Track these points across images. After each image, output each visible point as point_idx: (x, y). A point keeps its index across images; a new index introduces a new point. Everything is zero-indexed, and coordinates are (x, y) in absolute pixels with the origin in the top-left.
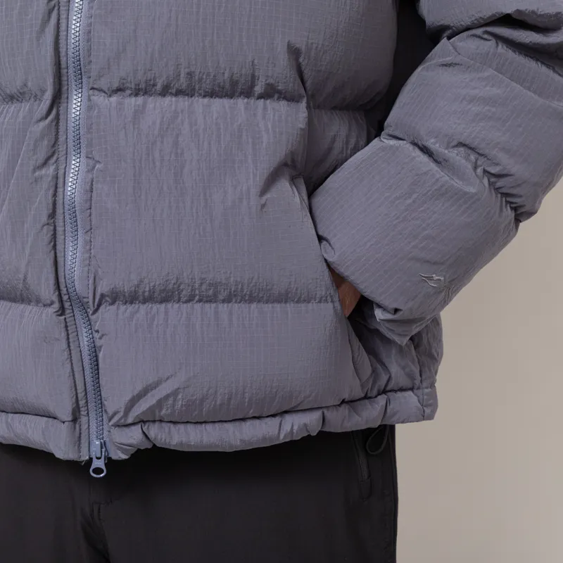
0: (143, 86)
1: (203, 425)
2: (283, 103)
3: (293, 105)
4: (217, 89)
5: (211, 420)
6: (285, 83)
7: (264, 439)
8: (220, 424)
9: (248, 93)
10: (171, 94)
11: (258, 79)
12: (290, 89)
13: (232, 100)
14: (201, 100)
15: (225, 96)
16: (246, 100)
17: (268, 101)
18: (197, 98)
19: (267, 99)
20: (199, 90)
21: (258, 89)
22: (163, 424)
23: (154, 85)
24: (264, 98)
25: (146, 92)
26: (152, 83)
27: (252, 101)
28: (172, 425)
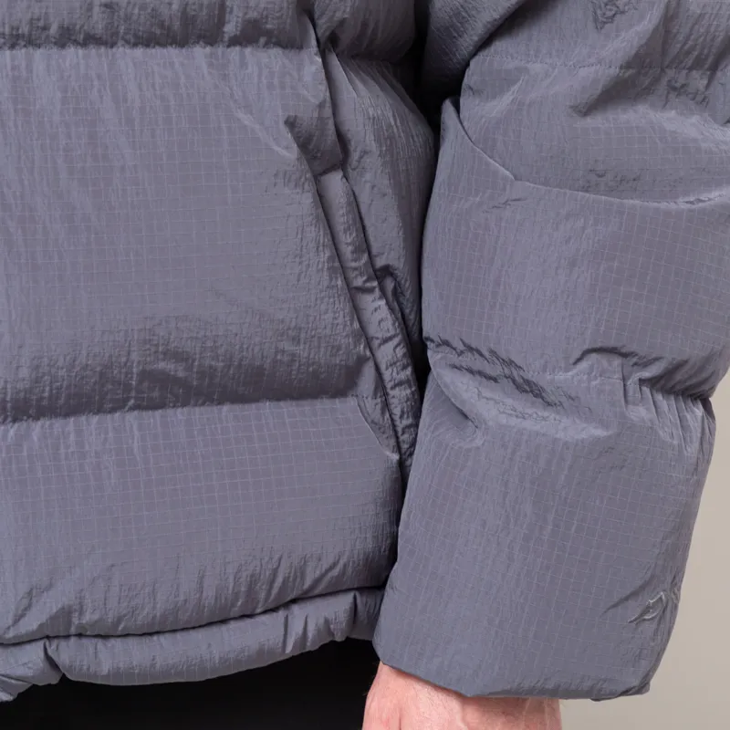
0: (25, 29)
1: (155, 638)
2: (276, 52)
3: (292, 53)
4: (158, 32)
5: (168, 629)
6: (278, 18)
7: (261, 652)
8: (184, 634)
9: (211, 36)
10: (76, 43)
11: (231, 12)
12: (288, 27)
13: (184, 50)
14: (128, 51)
15: (171, 44)
16: (208, 49)
17: (248, 50)
18: (121, 49)
19: (246, 46)
20: (125, 34)
21: (230, 28)
22: (85, 641)
23: (45, 28)
24: (241, 44)
25: (31, 42)
26: (41, 24)
27: (220, 50)
28: (100, 643)
